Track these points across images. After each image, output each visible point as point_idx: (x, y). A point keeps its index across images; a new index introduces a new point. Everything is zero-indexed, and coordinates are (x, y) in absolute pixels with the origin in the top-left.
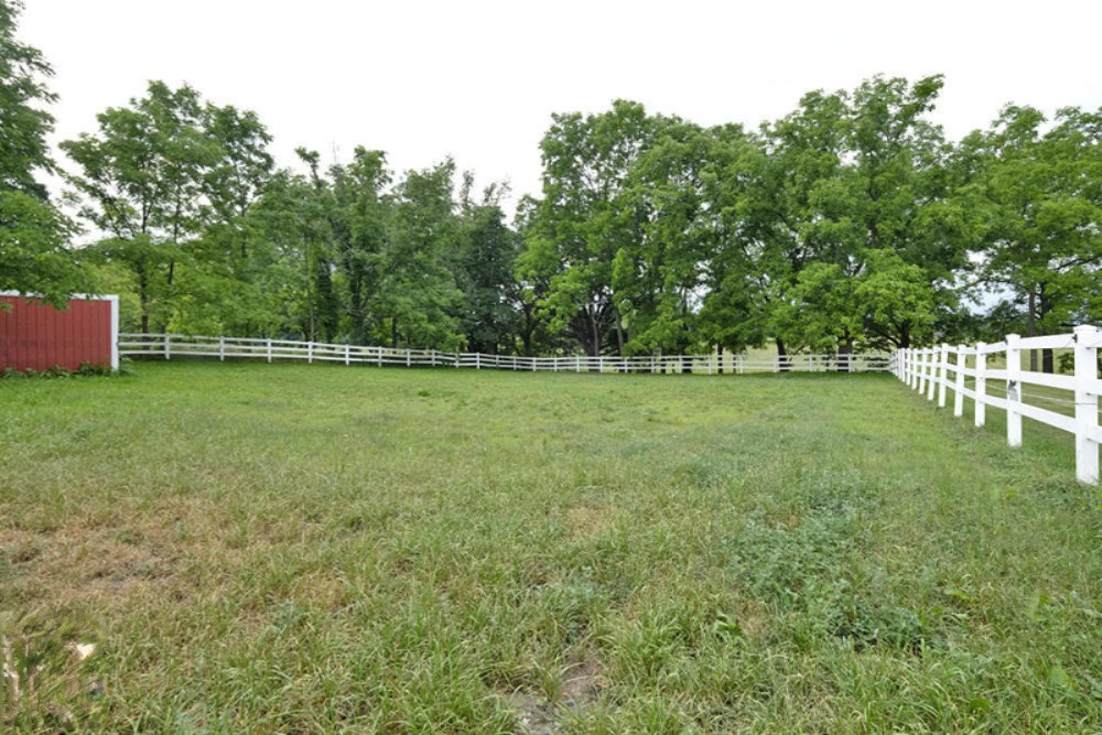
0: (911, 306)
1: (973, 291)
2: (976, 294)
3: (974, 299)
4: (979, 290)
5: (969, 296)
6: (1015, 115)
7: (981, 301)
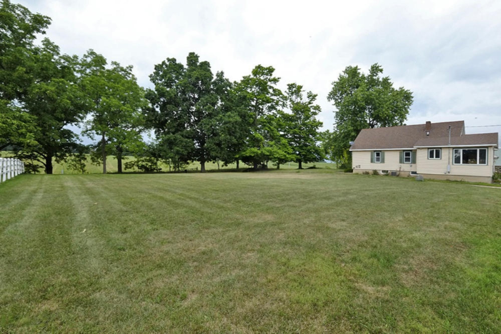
0: (23, 135)
1: (90, 133)
2: (91, 135)
3: (90, 137)
4: (93, 133)
5: (88, 135)
6: (94, 56)
7: (94, 138)
